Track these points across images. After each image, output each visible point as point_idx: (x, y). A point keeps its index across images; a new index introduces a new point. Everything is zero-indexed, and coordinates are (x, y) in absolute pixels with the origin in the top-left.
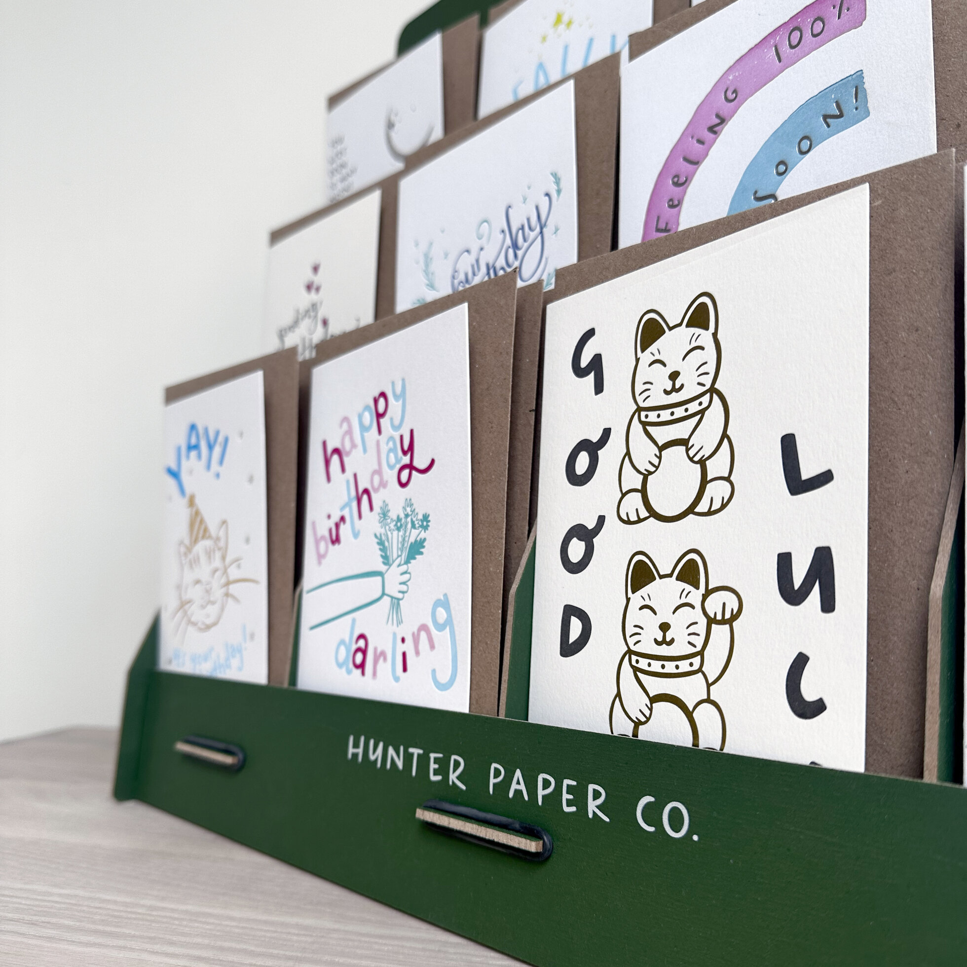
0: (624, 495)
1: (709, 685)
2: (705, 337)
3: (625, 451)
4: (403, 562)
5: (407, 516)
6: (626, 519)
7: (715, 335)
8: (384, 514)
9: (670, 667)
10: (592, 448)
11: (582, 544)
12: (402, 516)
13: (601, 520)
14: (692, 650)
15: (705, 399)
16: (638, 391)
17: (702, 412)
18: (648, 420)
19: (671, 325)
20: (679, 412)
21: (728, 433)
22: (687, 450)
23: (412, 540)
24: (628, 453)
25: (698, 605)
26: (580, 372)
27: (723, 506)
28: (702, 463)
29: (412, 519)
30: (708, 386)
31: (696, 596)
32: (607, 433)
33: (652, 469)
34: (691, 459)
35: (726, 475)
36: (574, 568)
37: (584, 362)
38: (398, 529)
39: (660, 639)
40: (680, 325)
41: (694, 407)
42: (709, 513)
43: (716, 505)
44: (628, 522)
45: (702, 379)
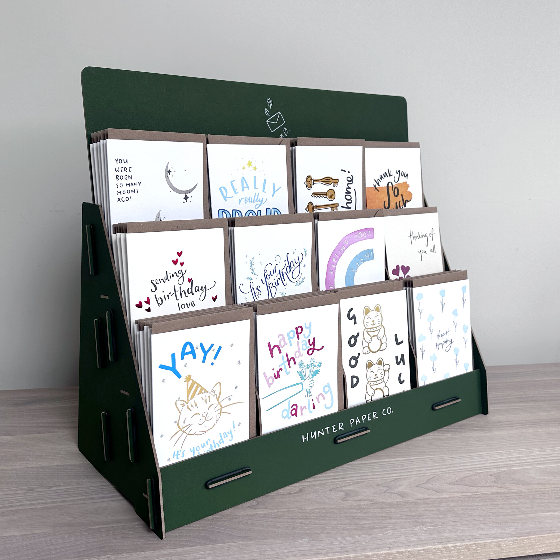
0: (364, 348)
1: (385, 383)
2: (379, 314)
3: (363, 338)
4: (310, 378)
5: (312, 364)
6: (365, 353)
7: (381, 313)
8: (301, 364)
9: (378, 382)
10: (355, 337)
11: (355, 361)
12: (309, 364)
13: (359, 354)
14: (382, 378)
15: (380, 327)
16: (365, 324)
17: (380, 329)
18: (368, 331)
19: (372, 310)
20: (375, 329)
21: (385, 334)
22: (377, 337)
23: (314, 370)
24: (364, 338)
25: (382, 369)
26: (350, 319)
27: (385, 348)
28: (381, 340)
29: (314, 364)
30: (380, 324)
31: (381, 367)
32: (358, 334)
33: (370, 342)
34: (378, 339)
35: (385, 342)
36: (353, 367)
37: (351, 316)
38: (308, 368)
39: (375, 377)
40: (373, 310)
41: (378, 328)
42: (383, 350)
43: (384, 349)
44: (366, 354)
45: (379, 322)
